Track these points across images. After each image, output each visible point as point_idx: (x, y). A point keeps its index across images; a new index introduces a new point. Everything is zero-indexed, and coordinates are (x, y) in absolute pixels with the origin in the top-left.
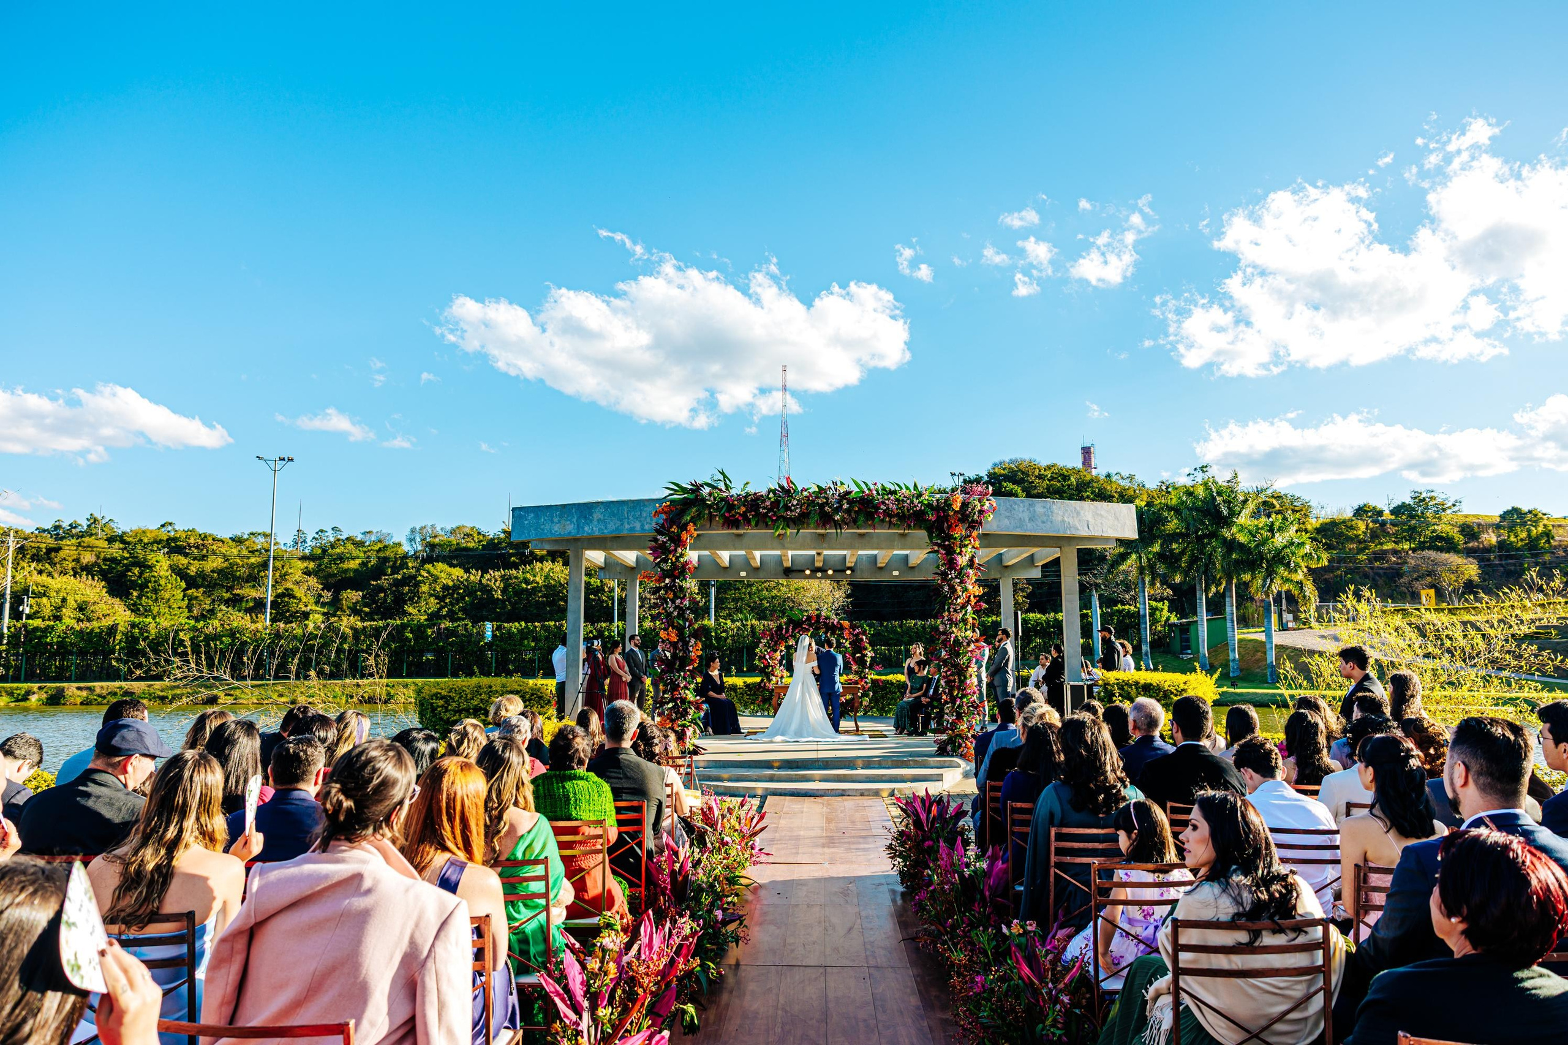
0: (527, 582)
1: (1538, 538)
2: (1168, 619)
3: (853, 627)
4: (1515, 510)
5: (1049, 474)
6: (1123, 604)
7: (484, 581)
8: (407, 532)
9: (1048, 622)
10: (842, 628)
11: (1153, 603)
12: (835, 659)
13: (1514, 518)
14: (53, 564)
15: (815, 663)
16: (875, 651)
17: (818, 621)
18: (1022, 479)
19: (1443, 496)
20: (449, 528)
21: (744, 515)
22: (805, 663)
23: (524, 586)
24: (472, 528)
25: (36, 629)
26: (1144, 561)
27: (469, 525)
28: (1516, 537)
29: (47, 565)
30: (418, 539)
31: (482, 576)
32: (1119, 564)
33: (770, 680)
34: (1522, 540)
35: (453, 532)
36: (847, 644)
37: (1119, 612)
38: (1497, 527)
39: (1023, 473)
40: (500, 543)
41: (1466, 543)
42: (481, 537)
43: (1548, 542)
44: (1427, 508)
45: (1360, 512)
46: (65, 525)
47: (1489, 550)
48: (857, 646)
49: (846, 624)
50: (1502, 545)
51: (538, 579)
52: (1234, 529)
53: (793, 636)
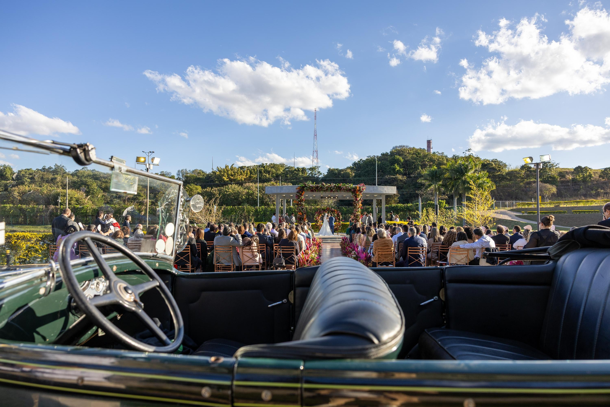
0: (227, 192)
1: (586, 177)
2: (445, 206)
3: (337, 211)
4: (579, 167)
5: (412, 152)
6: (430, 200)
7: (212, 191)
8: (177, 172)
9: (404, 207)
10: (335, 211)
11: (440, 201)
12: (333, 218)
13: (579, 170)
14: (54, 184)
15: (328, 219)
16: (342, 216)
17: (329, 209)
18: (402, 154)
19: (554, 162)
20: (192, 170)
21: (315, 190)
22: (326, 220)
23: (226, 193)
24: (200, 170)
25: (78, 208)
26: (437, 186)
27: (199, 169)
28: (579, 176)
29: (52, 184)
30: (181, 174)
31: (211, 190)
32: (428, 188)
33: (318, 223)
34: (581, 178)
35: (193, 172)
36: (336, 215)
37: (429, 203)
38: (572, 173)
39: (403, 152)
40: (211, 176)
41: (560, 179)
42: (204, 174)
43: (590, 179)
44: (547, 166)
45: (523, 167)
46: (47, 168)
47: (568, 181)
48: (338, 215)
49: (336, 210)
50: (573, 180)
51: (230, 190)
52: (466, 177)
53: (323, 213)
